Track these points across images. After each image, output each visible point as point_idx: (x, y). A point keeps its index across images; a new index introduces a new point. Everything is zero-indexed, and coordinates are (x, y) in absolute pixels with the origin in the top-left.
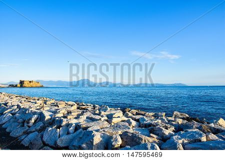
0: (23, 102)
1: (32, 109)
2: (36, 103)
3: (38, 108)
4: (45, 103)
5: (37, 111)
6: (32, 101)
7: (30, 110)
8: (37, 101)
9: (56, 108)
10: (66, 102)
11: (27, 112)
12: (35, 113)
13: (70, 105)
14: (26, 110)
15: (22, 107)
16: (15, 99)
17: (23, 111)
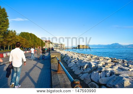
0: (80, 56)
1: (85, 61)
2: (86, 57)
3: (88, 60)
4: (92, 58)
5: (87, 61)
6: (84, 56)
7: (84, 61)
8: (87, 56)
9: (98, 60)
10: (104, 57)
11: (82, 62)
12: (86, 63)
13: (106, 59)
14: (82, 61)
15: (80, 59)
16: (76, 55)
17: (80, 61)
